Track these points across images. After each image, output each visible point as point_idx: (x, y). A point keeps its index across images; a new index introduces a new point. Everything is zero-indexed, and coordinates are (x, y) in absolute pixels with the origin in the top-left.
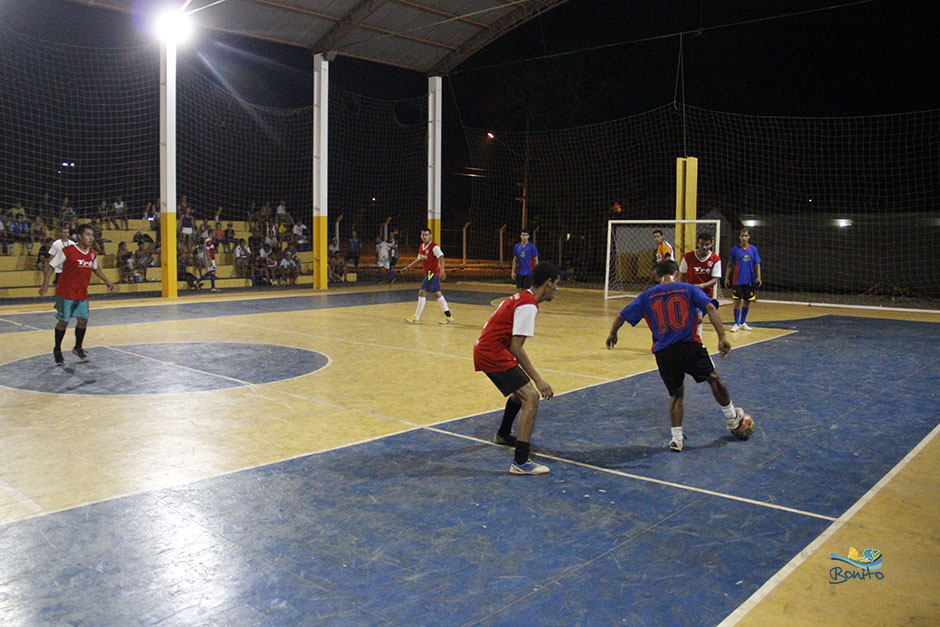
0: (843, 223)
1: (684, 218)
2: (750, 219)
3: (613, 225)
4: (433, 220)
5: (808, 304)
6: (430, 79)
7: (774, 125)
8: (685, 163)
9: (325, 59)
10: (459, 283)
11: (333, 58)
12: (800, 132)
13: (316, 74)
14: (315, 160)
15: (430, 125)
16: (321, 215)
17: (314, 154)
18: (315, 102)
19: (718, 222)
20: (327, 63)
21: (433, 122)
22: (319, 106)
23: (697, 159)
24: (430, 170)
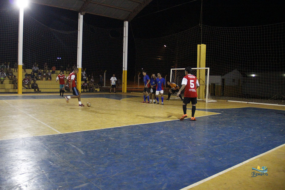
1: (200, 67)
4: (124, 71)
6: (124, 22)
7: (235, 30)
8: (200, 46)
9: (81, 14)
10: (131, 93)
11: (84, 14)
13: (79, 19)
14: (78, 49)
15: (124, 38)
16: (79, 67)
17: (78, 47)
18: (79, 29)
19: (208, 69)
20: (82, 16)
21: (125, 37)
22: (79, 31)
23: (206, 45)
24: (124, 53)
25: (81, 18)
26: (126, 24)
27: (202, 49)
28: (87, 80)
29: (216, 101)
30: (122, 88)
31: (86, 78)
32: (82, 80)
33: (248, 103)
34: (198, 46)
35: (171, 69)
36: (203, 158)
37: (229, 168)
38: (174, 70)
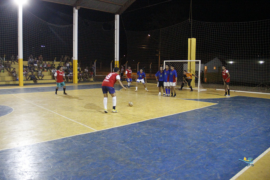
0: (261, 62)
1: (191, 60)
2: (231, 61)
3: (165, 62)
4: (116, 61)
5: (234, 91)
6: (116, 15)
7: (223, 26)
8: (191, 40)
9: (76, 9)
11: (79, 8)
12: (232, 28)
13: (74, 14)
14: (74, 42)
15: (115, 30)
16: (75, 59)
17: (74, 40)
18: (74, 23)
19: (200, 61)
20: (77, 10)
21: (117, 29)
22: (75, 24)
23: (195, 39)
24: (115, 45)
25: (76, 13)
26: (117, 17)
27: (192, 42)
29: (206, 90)
33: (235, 92)
34: (189, 39)
36: (231, 150)
38: (167, 62)
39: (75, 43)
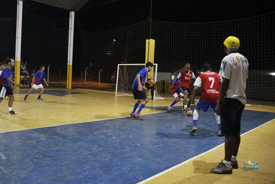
3: (120, 66)
4: (69, 65)
6: (70, 12)
7: (185, 26)
8: (149, 41)
10: (76, 89)
12: (194, 29)
13: (18, 6)
14: (16, 39)
15: (70, 30)
16: (18, 60)
17: (17, 37)
18: (17, 17)
19: (157, 65)
20: (22, 2)
21: (71, 29)
23: (155, 40)
24: (69, 46)
25: (20, 5)
26: (72, 14)
27: (151, 44)
28: (28, 74)
29: (164, 99)
30: (66, 84)
31: (26, 72)
32: (21, 74)
34: (147, 40)
35: (119, 65)
37: (167, 170)
38: (121, 66)
39: (18, 40)
